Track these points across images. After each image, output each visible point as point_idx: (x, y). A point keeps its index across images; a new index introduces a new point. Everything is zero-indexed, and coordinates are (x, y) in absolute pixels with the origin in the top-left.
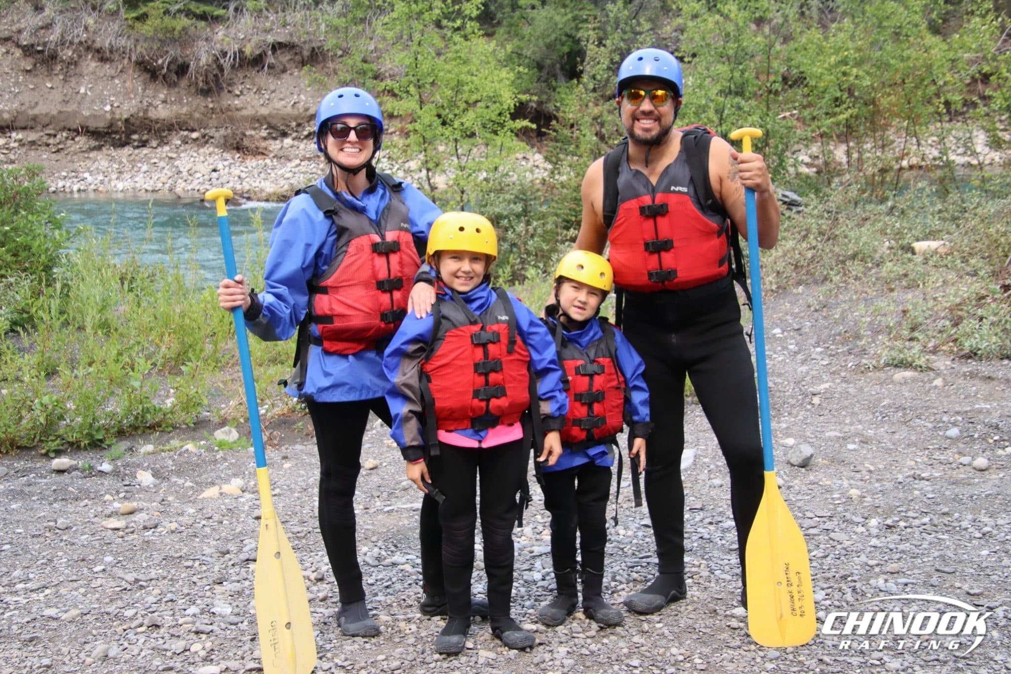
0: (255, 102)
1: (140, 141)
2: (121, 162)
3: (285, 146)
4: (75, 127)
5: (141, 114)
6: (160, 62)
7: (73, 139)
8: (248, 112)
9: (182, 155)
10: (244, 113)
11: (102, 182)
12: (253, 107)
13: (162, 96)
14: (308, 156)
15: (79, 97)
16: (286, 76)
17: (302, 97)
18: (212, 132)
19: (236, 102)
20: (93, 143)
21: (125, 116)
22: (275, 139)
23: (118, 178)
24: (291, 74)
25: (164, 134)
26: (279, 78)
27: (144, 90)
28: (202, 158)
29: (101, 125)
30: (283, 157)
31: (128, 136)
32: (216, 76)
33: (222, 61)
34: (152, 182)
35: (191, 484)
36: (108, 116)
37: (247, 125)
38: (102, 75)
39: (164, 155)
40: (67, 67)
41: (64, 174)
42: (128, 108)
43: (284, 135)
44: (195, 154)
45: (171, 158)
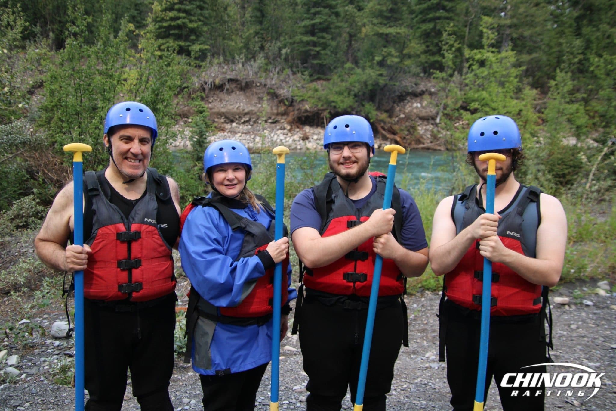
0: (219, 106)
3: (233, 126)
8: (216, 110)
9: (185, 129)
10: (214, 110)
12: (218, 108)
14: (244, 132)
16: (233, 94)
17: (242, 104)
19: (210, 105)
22: (227, 123)
24: (236, 93)
26: (230, 95)
30: (233, 132)
33: (205, 86)
37: (215, 117)
39: (176, 129)
43: (232, 121)
45: (180, 131)
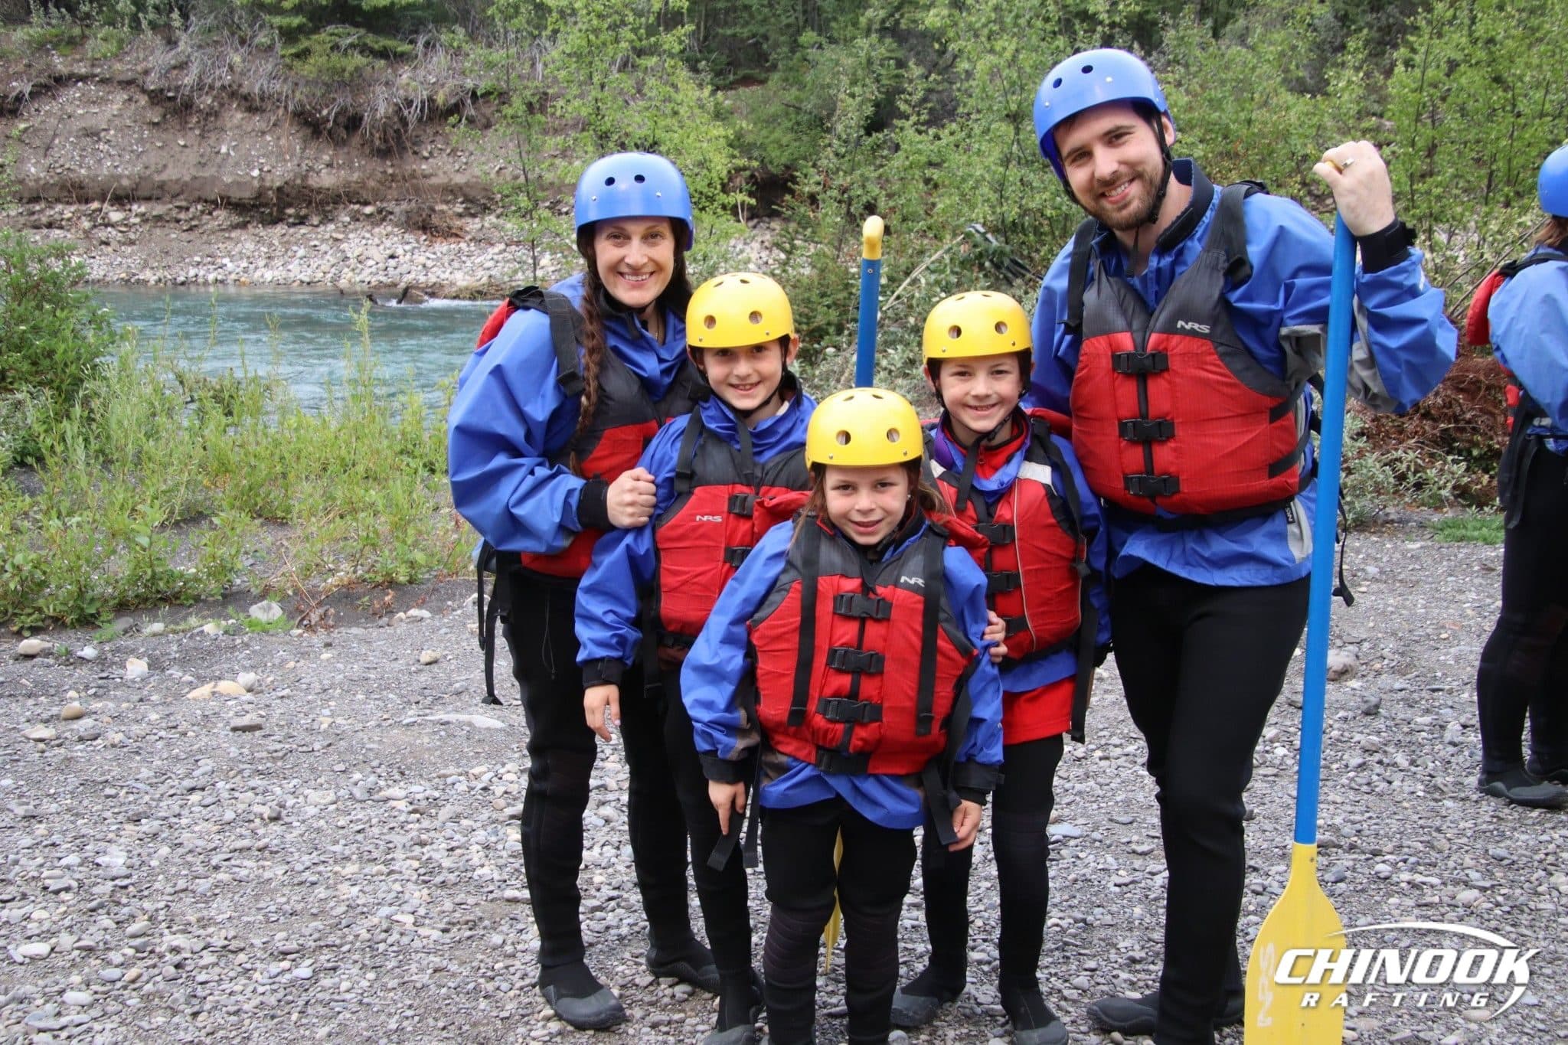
0: (448, 167)
1: (297, 216)
2: (271, 245)
3: (487, 225)
4: (213, 197)
5: (299, 181)
6: (325, 112)
7: (210, 214)
8: (439, 180)
9: (351, 236)
10: (434, 181)
11: (246, 270)
12: (445, 173)
13: (326, 158)
14: (516, 238)
15: (219, 159)
16: (489, 133)
18: (391, 206)
19: (424, 167)
20: (236, 219)
21: (278, 184)
22: (474, 216)
23: (266, 266)
24: (497, 131)
25: (328, 208)
26: (480, 136)
27: (303, 150)
28: (377, 241)
29: (247, 194)
30: (482, 241)
31: (281, 211)
32: (397, 131)
33: (406, 113)
34: (310, 271)
35: (191, 678)
36: (256, 183)
37: (438, 197)
38: (249, 129)
39: (327, 236)
40: (206, 119)
41: (197, 259)
42: (281, 173)
43: (485, 209)
44: (368, 235)
45: (337, 240)
